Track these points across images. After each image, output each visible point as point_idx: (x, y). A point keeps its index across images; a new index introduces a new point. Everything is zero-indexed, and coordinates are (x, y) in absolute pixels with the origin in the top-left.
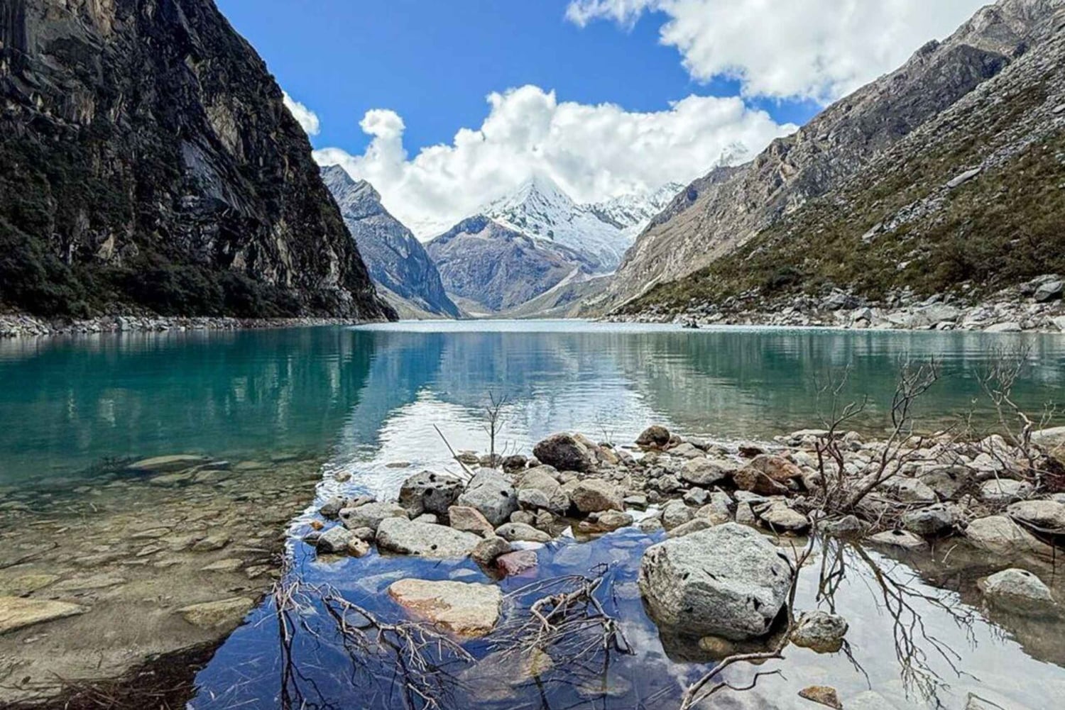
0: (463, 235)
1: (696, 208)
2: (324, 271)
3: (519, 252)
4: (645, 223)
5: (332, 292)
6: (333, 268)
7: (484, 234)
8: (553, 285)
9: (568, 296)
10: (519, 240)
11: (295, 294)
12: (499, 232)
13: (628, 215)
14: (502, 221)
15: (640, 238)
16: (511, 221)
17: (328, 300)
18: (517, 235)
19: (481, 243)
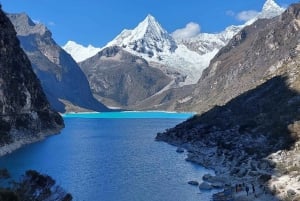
0: (103, 58)
1: (245, 45)
2: (23, 103)
3: (139, 68)
4: (216, 51)
5: (27, 115)
6: (28, 101)
7: (117, 57)
8: (160, 89)
9: (169, 96)
10: (139, 61)
11: (7, 119)
12: (126, 55)
13: (206, 46)
14: (129, 49)
15: (212, 61)
16: (134, 49)
17: (26, 120)
18: (138, 58)
19: (115, 63)
